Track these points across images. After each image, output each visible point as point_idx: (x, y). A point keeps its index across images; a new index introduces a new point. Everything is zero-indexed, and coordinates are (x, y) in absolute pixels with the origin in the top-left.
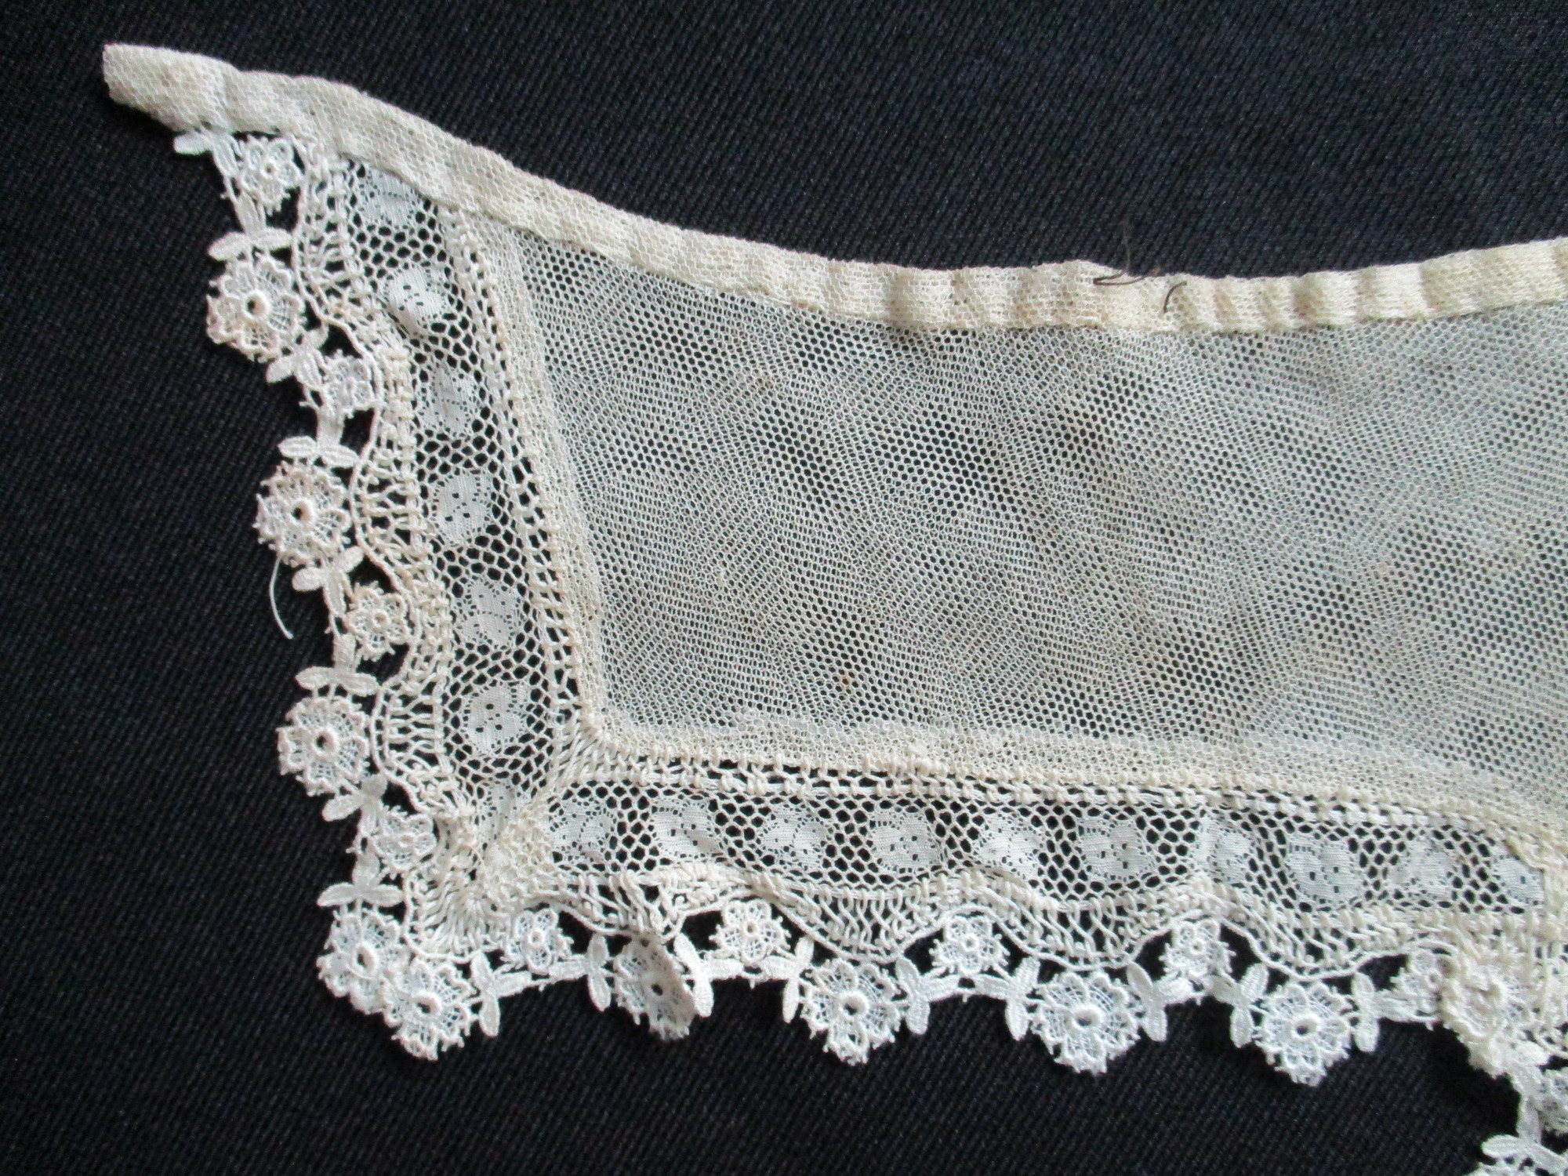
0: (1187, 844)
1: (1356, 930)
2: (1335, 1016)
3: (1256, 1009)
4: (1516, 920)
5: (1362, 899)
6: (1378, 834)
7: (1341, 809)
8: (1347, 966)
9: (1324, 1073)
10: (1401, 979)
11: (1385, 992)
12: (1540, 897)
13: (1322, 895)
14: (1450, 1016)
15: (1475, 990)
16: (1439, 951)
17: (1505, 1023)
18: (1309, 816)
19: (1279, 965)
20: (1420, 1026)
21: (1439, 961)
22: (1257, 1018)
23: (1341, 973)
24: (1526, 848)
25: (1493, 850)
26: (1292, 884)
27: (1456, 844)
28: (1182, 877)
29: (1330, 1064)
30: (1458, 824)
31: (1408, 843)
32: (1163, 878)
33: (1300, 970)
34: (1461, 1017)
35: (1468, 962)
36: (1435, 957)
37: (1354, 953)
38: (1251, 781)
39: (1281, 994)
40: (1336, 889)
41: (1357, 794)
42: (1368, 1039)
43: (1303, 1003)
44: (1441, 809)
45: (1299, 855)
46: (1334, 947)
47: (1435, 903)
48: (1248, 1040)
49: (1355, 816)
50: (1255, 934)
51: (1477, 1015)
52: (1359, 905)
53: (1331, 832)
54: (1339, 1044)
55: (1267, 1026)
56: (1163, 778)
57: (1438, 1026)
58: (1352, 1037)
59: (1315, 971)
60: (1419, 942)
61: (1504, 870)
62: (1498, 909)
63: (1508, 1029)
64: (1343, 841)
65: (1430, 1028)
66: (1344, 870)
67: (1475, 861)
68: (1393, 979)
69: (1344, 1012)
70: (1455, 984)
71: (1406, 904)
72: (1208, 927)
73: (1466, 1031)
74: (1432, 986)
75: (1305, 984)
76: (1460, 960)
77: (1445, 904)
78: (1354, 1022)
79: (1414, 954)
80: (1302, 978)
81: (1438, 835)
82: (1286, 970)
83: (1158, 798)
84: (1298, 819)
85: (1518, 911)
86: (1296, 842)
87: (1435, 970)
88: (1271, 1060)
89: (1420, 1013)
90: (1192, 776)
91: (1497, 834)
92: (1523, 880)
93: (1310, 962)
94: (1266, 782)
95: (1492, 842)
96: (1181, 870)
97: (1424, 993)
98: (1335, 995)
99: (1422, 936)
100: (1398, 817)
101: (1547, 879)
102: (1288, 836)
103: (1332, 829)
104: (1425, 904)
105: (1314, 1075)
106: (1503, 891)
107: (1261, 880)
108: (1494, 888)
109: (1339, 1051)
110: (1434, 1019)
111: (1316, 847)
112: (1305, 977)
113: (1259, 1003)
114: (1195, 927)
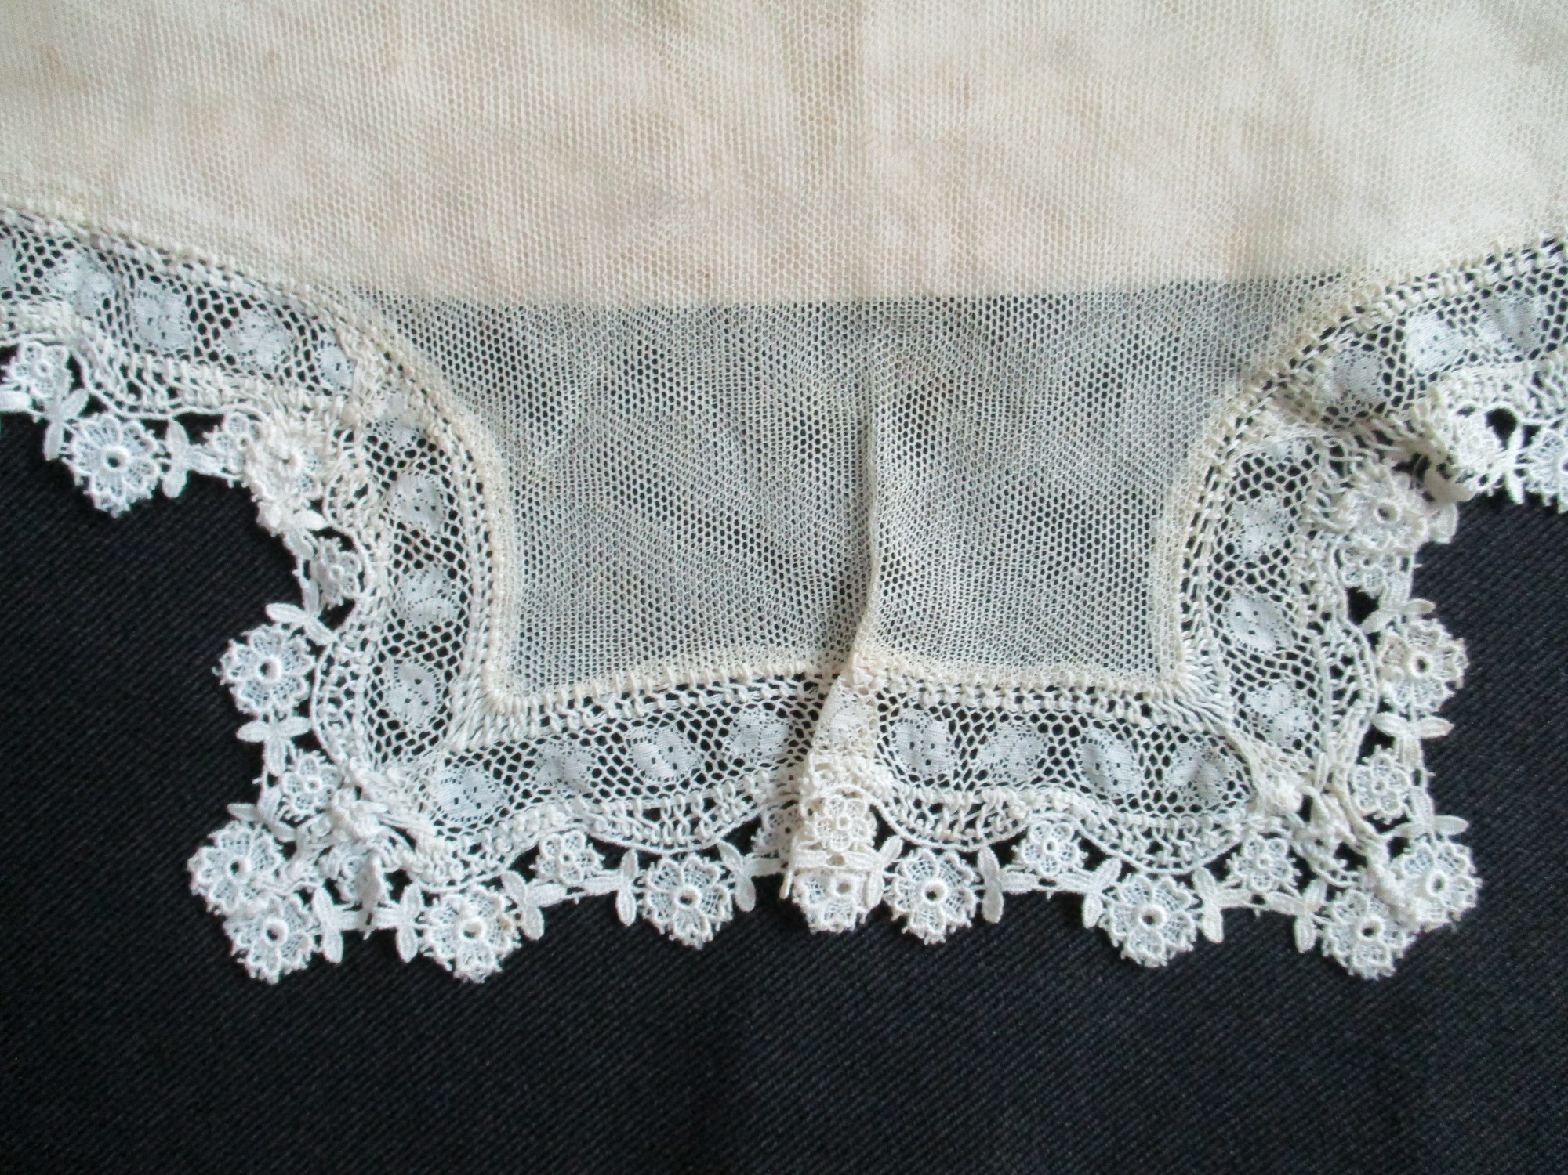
0: (44, 269)
1: (178, 379)
2: (147, 458)
3: (68, 427)
4: (323, 401)
5: (191, 353)
6: (214, 295)
7: (190, 267)
8: (163, 412)
9: (127, 508)
10: (213, 436)
11: (198, 446)
12: (348, 384)
13: (151, 339)
14: (250, 478)
15: (275, 456)
16: (253, 417)
17: (295, 490)
18: (159, 268)
19: (99, 394)
20: (223, 482)
21: (253, 427)
22: (68, 437)
23: (157, 416)
24: (349, 338)
25: (321, 336)
26: (133, 327)
27: (295, 326)
28: (36, 298)
29: (134, 500)
30: (295, 307)
31: (242, 311)
32: (16, 294)
33: (119, 404)
34: (260, 481)
35: (274, 430)
36: (249, 423)
37: (174, 402)
38: (115, 224)
39: (95, 420)
40: (163, 335)
41: (203, 256)
42: (174, 486)
43: (116, 436)
44: (280, 288)
45: (143, 299)
46: (154, 391)
47: (259, 373)
48: (56, 456)
49: (198, 274)
50: (91, 365)
51: (274, 480)
52: (187, 358)
53: (176, 285)
54: (145, 484)
55: (75, 447)
56: (36, 205)
57: (237, 484)
58: (160, 482)
59: (133, 409)
60: (237, 405)
61: (327, 357)
62: (310, 388)
63: (297, 496)
64: (183, 297)
65: (231, 485)
66: (174, 320)
67: (305, 342)
68: (206, 435)
69: (156, 456)
70: (258, 449)
71: (236, 371)
72: (58, 353)
73: (260, 491)
74: (241, 448)
75: (123, 420)
76: (268, 427)
77: (268, 376)
78: (165, 468)
79: (229, 417)
80: (118, 411)
81: (279, 314)
82: (105, 400)
83: (27, 223)
84: (150, 268)
85: (327, 393)
86: (144, 289)
87: (248, 435)
88: (78, 481)
89: (225, 470)
90: (60, 207)
91: (328, 323)
92: (338, 366)
93: (131, 400)
94: (124, 227)
95: (323, 329)
96: (35, 291)
97: (232, 453)
98: (148, 436)
99: (241, 401)
100: (237, 284)
101: (358, 370)
102: (138, 282)
103: (177, 284)
104: (251, 373)
105: (116, 506)
106: (318, 372)
107: (110, 317)
108: (311, 369)
109: (145, 491)
110: (237, 478)
111: (161, 298)
112: (124, 412)
113: (71, 422)
114: (45, 350)
